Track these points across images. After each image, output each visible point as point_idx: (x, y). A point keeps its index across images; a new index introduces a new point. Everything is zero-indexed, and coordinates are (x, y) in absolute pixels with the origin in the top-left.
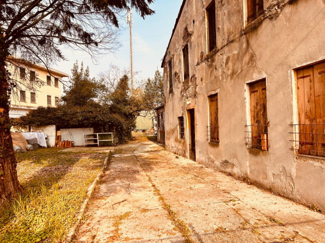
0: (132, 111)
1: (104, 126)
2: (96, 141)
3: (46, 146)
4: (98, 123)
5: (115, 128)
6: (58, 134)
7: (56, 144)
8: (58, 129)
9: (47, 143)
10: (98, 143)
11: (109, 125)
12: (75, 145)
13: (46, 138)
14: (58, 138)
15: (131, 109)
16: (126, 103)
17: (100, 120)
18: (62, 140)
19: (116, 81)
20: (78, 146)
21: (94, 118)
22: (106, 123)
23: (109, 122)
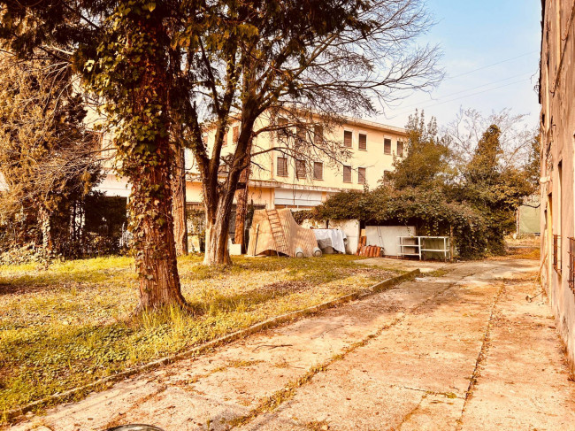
0: (503, 196)
1: (431, 223)
2: (417, 249)
3: (344, 251)
4: (420, 218)
5: (452, 228)
6: (363, 235)
7: (359, 251)
8: (362, 226)
9: (346, 247)
10: (420, 255)
11: (440, 223)
12: (386, 254)
13: (345, 240)
14: (362, 240)
15: (503, 192)
16: (493, 179)
17: (423, 212)
18: (368, 245)
19: (473, 138)
20: (389, 257)
21: (413, 209)
22: (433, 218)
23: (440, 217)
